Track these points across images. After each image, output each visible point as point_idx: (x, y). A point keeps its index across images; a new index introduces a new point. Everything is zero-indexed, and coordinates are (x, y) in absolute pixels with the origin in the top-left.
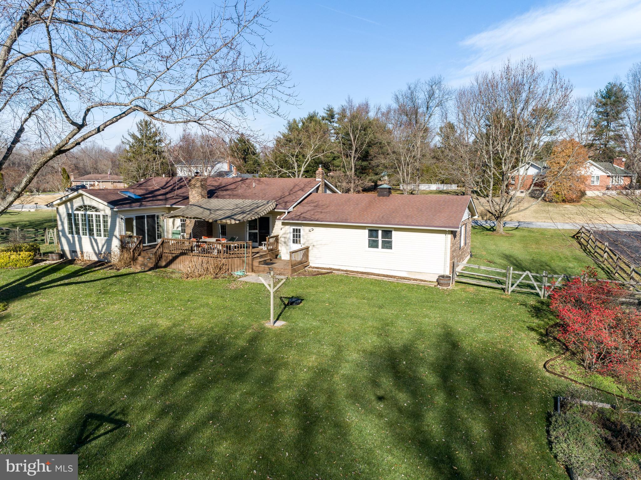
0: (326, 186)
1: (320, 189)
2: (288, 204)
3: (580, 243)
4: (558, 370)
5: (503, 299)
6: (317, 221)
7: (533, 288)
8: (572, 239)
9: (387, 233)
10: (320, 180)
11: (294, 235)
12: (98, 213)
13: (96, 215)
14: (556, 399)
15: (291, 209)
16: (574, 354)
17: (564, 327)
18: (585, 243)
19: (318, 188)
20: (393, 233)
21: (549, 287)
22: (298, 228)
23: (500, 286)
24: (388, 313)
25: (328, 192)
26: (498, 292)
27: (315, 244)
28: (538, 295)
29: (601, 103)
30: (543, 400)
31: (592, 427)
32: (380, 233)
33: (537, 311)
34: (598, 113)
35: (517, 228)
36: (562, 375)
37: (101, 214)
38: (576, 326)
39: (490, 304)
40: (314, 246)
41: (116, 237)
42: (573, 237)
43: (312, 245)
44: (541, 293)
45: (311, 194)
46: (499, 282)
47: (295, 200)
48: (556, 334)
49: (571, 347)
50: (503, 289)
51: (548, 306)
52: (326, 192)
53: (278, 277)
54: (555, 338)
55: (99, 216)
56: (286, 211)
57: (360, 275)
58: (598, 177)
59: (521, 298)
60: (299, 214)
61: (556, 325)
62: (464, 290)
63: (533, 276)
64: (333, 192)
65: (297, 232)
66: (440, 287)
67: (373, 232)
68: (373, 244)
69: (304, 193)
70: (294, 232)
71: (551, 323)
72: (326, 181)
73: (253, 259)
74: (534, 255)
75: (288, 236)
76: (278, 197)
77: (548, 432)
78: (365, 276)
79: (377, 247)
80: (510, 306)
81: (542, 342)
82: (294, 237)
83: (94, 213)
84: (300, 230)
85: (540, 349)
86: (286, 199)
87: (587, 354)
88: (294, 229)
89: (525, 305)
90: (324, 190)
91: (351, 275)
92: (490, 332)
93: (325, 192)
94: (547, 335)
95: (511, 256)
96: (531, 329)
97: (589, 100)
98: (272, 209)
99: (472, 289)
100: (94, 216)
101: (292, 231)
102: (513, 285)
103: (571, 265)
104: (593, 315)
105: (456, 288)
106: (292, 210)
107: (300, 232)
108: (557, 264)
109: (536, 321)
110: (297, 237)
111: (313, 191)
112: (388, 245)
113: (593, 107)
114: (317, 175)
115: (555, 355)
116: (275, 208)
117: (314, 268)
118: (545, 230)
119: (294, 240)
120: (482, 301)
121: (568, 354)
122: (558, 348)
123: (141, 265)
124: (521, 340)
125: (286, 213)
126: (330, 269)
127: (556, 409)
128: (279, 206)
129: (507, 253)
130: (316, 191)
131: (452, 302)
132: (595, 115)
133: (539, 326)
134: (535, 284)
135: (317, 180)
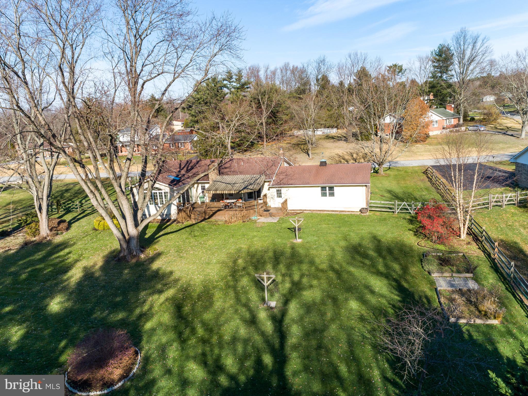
0: (285, 161)
2: (271, 175)
3: (428, 178)
4: (423, 245)
5: (394, 217)
6: (291, 185)
7: (407, 209)
8: (423, 175)
9: (331, 188)
12: (160, 191)
13: (159, 193)
14: (423, 255)
15: (274, 179)
16: (428, 238)
17: (424, 227)
18: (431, 178)
20: (335, 188)
21: (415, 209)
23: (392, 211)
24: (345, 229)
25: (285, 164)
26: (391, 213)
27: (290, 197)
28: (410, 213)
29: (435, 59)
30: (419, 256)
31: (436, 261)
32: (327, 188)
33: (411, 221)
34: (434, 66)
35: (390, 168)
36: (425, 246)
37: (163, 191)
38: (429, 226)
39: (389, 220)
41: (174, 204)
42: (424, 173)
44: (412, 212)
45: (280, 167)
46: (390, 208)
48: (420, 231)
49: (428, 235)
50: (393, 212)
51: (416, 218)
53: (299, 219)
54: (420, 233)
55: (161, 193)
57: (319, 212)
58: (436, 122)
59: (402, 215)
61: (420, 227)
62: (374, 214)
63: (408, 204)
65: (279, 191)
66: (363, 214)
67: (323, 188)
68: (324, 195)
70: (277, 191)
71: (418, 226)
73: (259, 209)
74: (404, 189)
75: (273, 194)
76: (262, 171)
77: (422, 264)
78: (322, 212)
79: (326, 196)
80: (399, 220)
81: (415, 235)
82: (277, 194)
83: (158, 192)
85: (415, 238)
86: (268, 172)
87: (434, 237)
89: (405, 219)
91: (314, 212)
92: (393, 233)
94: (417, 231)
95: (392, 191)
96: (410, 230)
97: (427, 57)
99: (378, 213)
100: (158, 194)
102: (398, 208)
103: (424, 193)
104: (435, 221)
105: (370, 214)
107: (281, 191)
108: (417, 194)
109: (412, 226)
110: (279, 194)
112: (332, 194)
113: (430, 63)
115: (421, 239)
117: (291, 210)
118: (407, 168)
119: (277, 196)
120: (385, 219)
121: (426, 238)
122: (422, 237)
123: (195, 219)
124: (407, 235)
125: (272, 181)
126: (301, 210)
127: (424, 257)
128: (266, 178)
129: (388, 188)
131: (371, 221)
132: (432, 68)
133: (413, 228)
134: (409, 208)
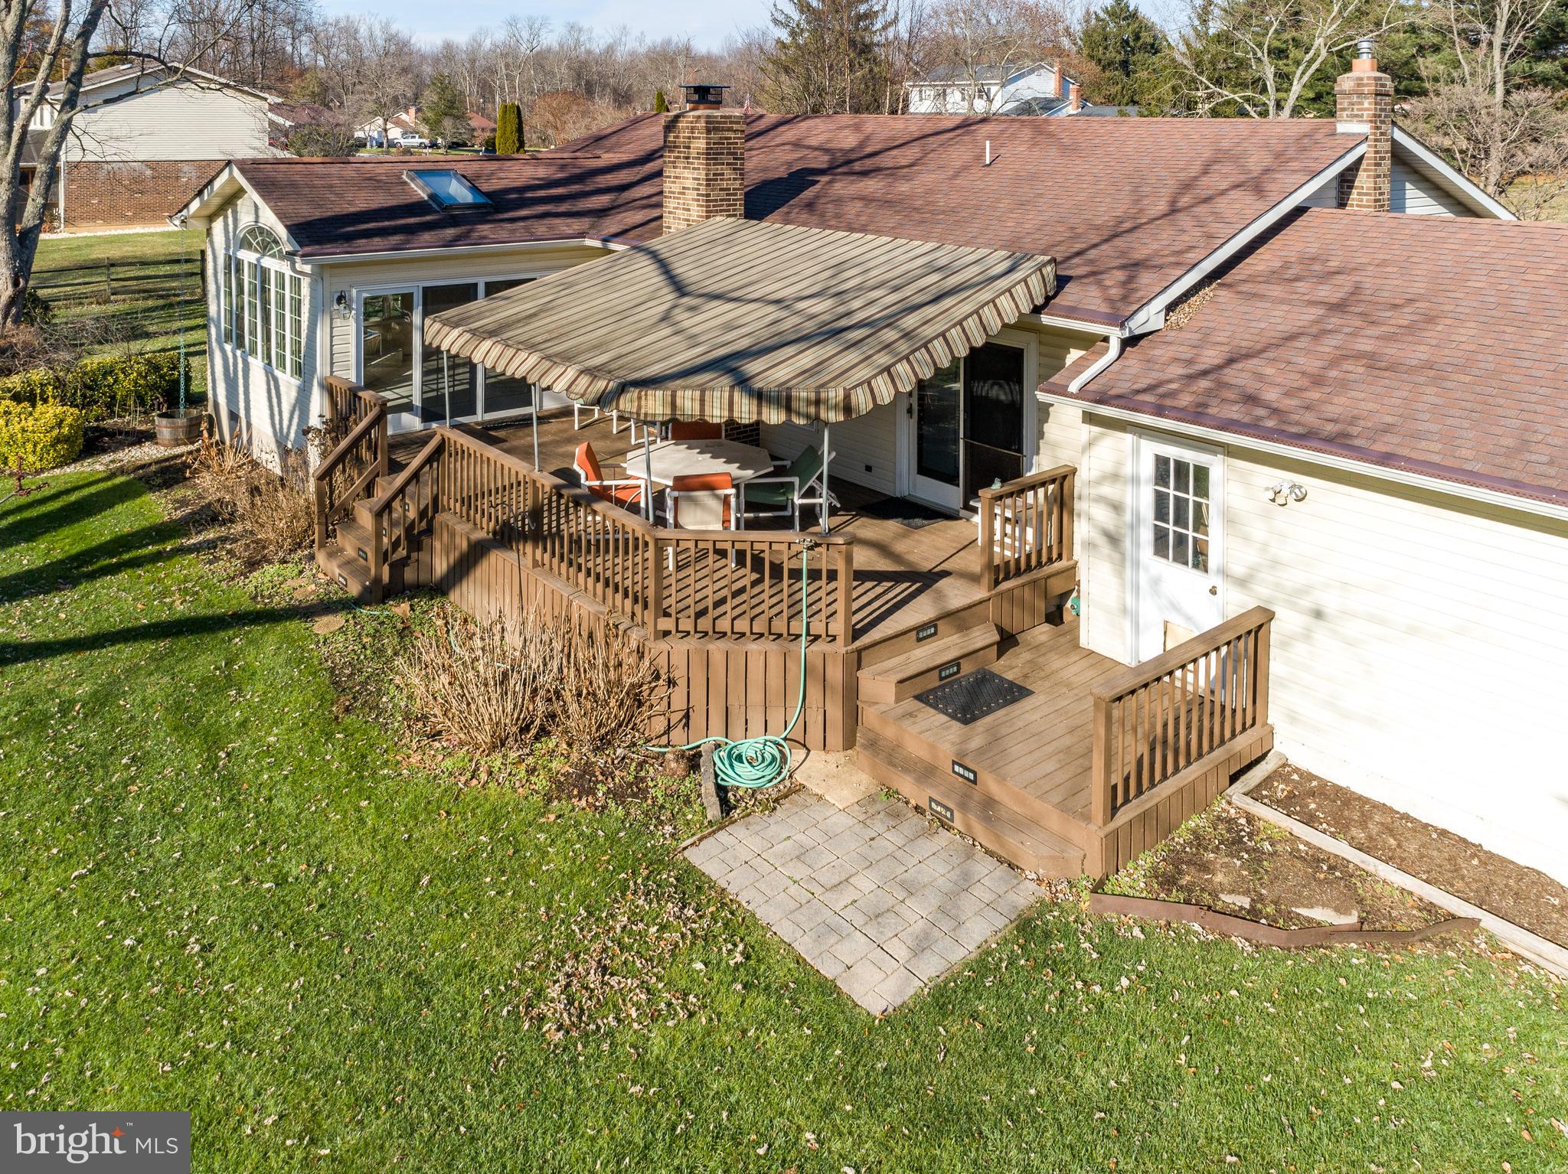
0: (1402, 162)
1: (1364, 180)
2: (1146, 278)
10: (1365, 128)
11: (1161, 500)
15: (1150, 317)
19: (1346, 181)
22: (1191, 457)
25: (1418, 203)
27: (1330, 602)
40: (1318, 614)
43: (1306, 603)
45: (1299, 211)
47: (1192, 257)
52: (1401, 208)
56: (1116, 335)
60: (1211, 357)
64: (1464, 208)
65: (1182, 485)
69: (1261, 206)
70: (1161, 477)
72: (1399, 136)
73: (857, 660)
75: (1125, 497)
76: (1097, 228)
82: (1161, 513)
84: (1202, 474)
86: (1143, 246)
88: (1162, 462)
90: (1386, 187)
93: (1397, 204)
98: (1026, 308)
101: (1148, 469)
106: (1157, 323)
107: (1202, 489)
110: (1182, 521)
111: (1317, 198)
114: (1342, 102)
116: (1037, 310)
119: (1160, 537)
125: (1114, 346)
128: (1071, 295)
130: (1333, 193)
135: (1342, 128)
